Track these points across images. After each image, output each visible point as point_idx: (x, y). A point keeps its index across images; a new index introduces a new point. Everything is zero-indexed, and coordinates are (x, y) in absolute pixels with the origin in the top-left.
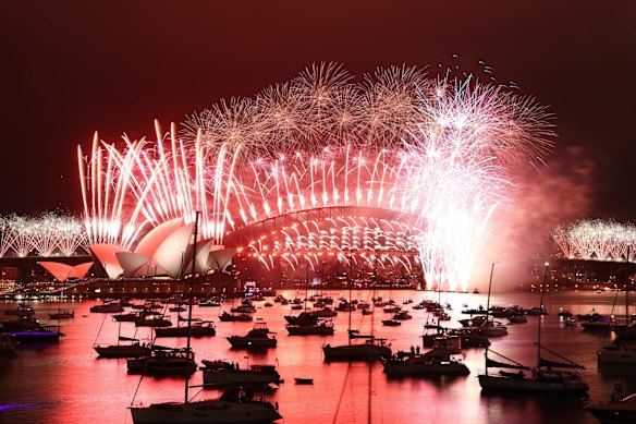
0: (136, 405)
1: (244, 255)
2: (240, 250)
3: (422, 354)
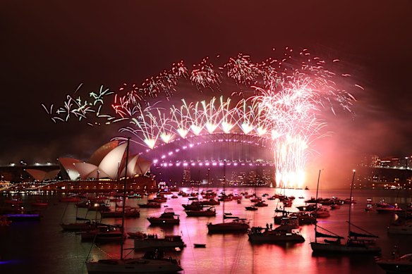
0: (90, 261)
1: (158, 165)
2: (155, 161)
3: (274, 229)
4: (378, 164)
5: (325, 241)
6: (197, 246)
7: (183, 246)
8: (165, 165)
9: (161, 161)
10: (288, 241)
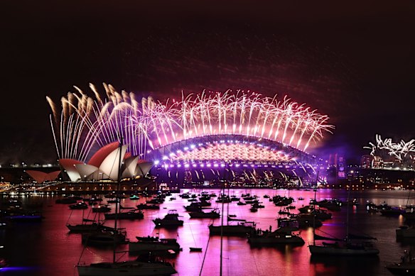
0: (81, 264)
1: (159, 166)
2: (157, 162)
3: (273, 231)
4: (380, 165)
5: (324, 243)
6: (193, 250)
7: (178, 249)
8: (166, 166)
9: (162, 162)
10: (288, 244)
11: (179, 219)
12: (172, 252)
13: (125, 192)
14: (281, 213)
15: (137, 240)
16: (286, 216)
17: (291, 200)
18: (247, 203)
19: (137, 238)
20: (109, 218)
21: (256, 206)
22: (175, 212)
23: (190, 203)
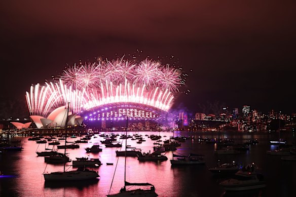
0: (46, 173)
1: (88, 119)
2: (86, 118)
3: (151, 153)
4: (205, 118)
5: (178, 159)
6: (108, 164)
7: (100, 164)
8: (92, 119)
9: (89, 117)
10: (159, 160)
11: (100, 148)
12: (97, 165)
13: (68, 134)
14: (154, 144)
15: (76, 160)
16: (158, 145)
17: (160, 137)
18: (137, 139)
19: (76, 158)
20: (59, 148)
21: (141, 141)
22: (97, 144)
23: (105, 139)
